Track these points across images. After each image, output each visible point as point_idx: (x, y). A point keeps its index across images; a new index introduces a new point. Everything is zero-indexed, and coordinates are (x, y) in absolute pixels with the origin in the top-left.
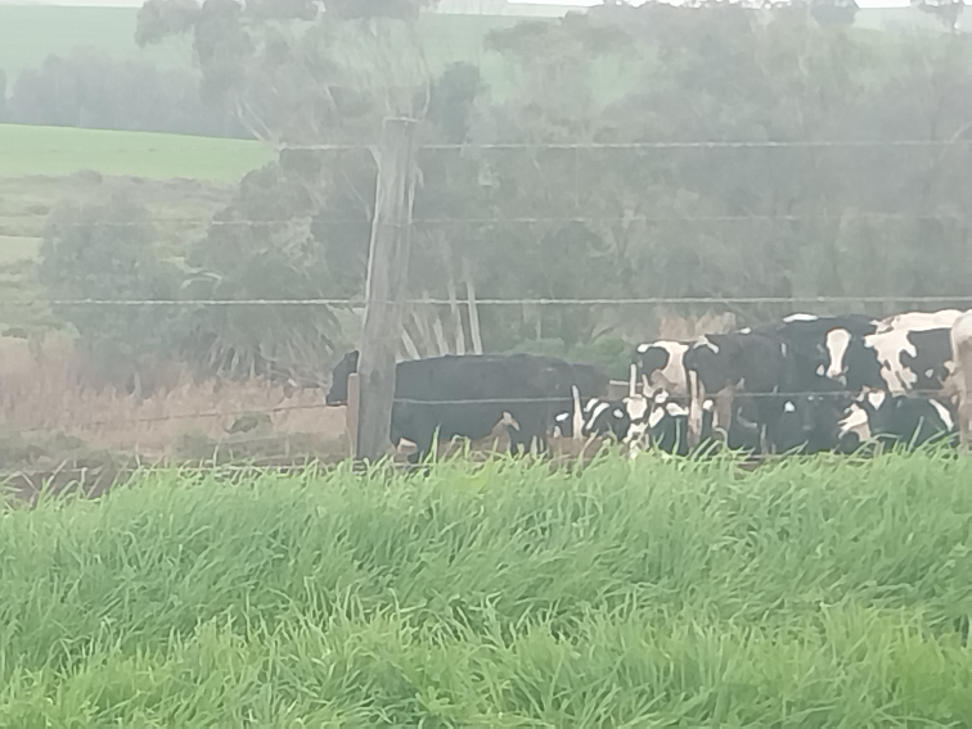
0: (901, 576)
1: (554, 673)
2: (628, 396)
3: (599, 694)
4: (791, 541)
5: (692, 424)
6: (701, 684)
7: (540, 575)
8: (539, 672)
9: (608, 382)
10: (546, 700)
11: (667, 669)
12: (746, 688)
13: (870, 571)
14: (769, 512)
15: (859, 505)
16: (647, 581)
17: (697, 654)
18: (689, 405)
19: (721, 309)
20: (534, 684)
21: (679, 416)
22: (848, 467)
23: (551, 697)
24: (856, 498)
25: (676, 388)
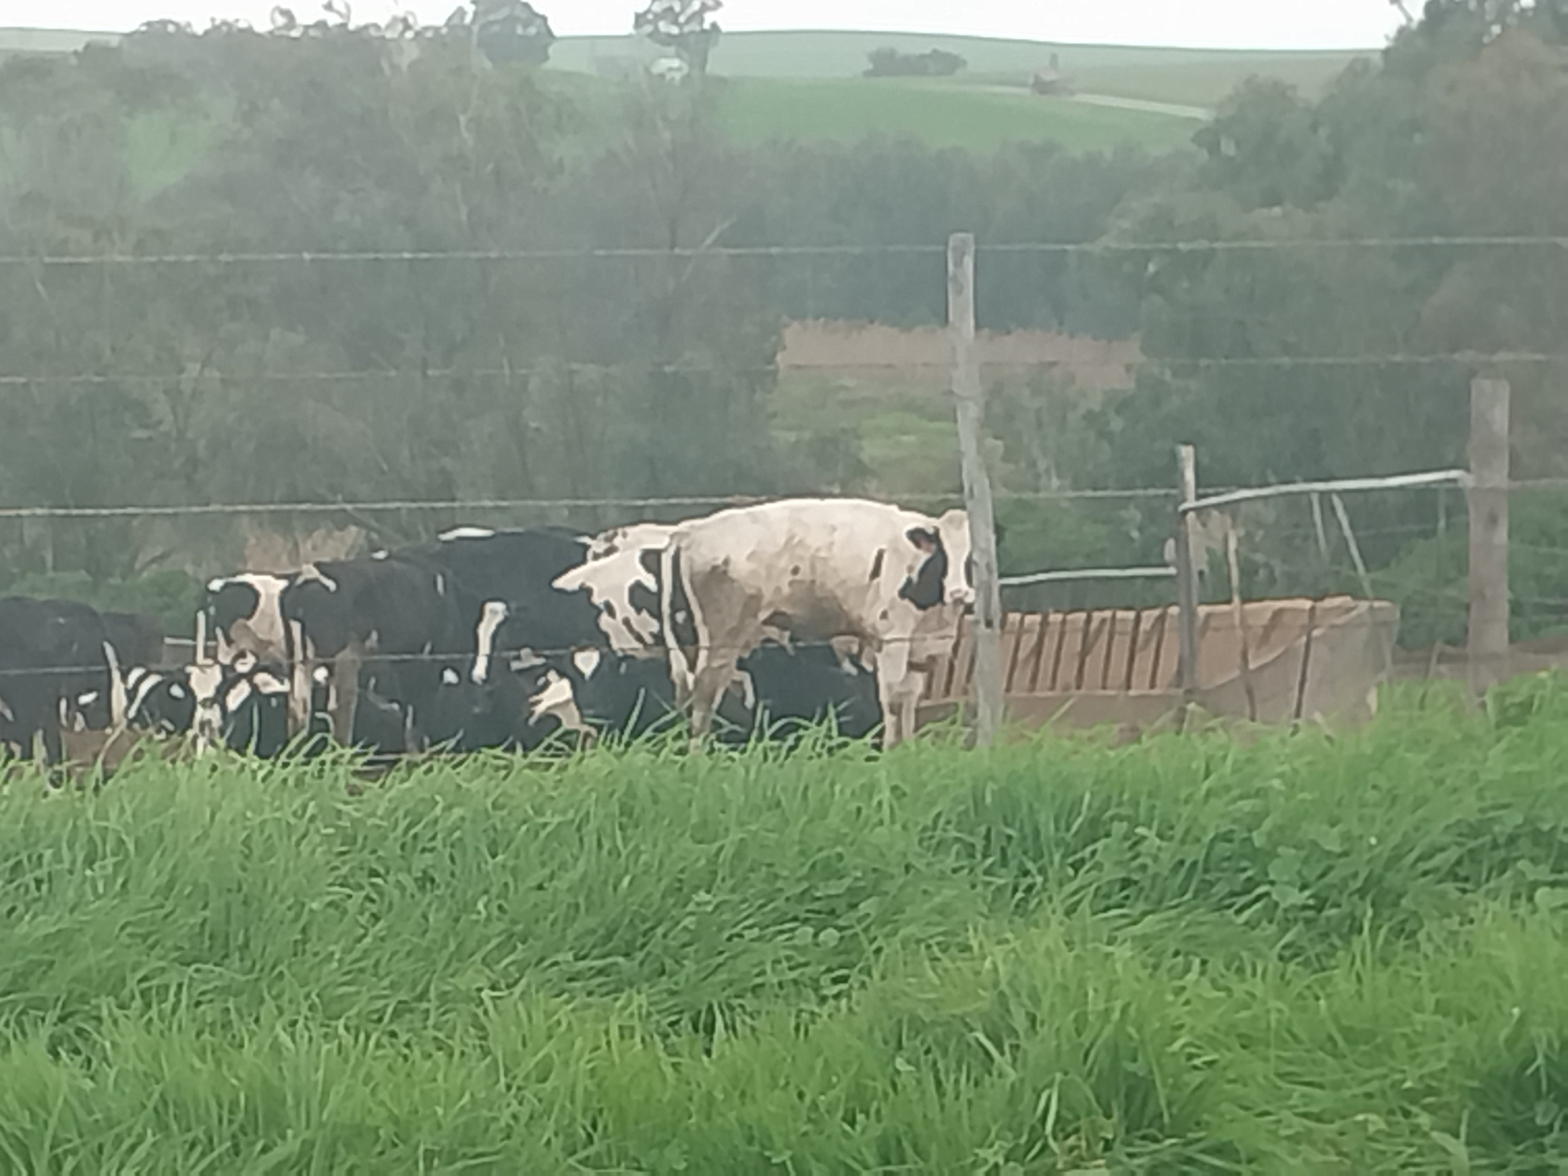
0: (610, 945)
1: (49, 1114)
2: (194, 663)
3: (125, 1146)
4: (438, 892)
5: (296, 706)
6: (289, 1127)
7: (31, 957)
8: (27, 1113)
9: (162, 642)
10: (38, 1159)
11: (235, 1103)
12: (358, 1130)
13: (563, 937)
14: (403, 847)
15: (543, 834)
16: (206, 963)
17: (283, 1078)
18: (291, 677)
19: (342, 521)
20: (19, 1134)
21: (276, 694)
22: (527, 772)
23: (46, 1154)
24: (541, 820)
25: (271, 649)
